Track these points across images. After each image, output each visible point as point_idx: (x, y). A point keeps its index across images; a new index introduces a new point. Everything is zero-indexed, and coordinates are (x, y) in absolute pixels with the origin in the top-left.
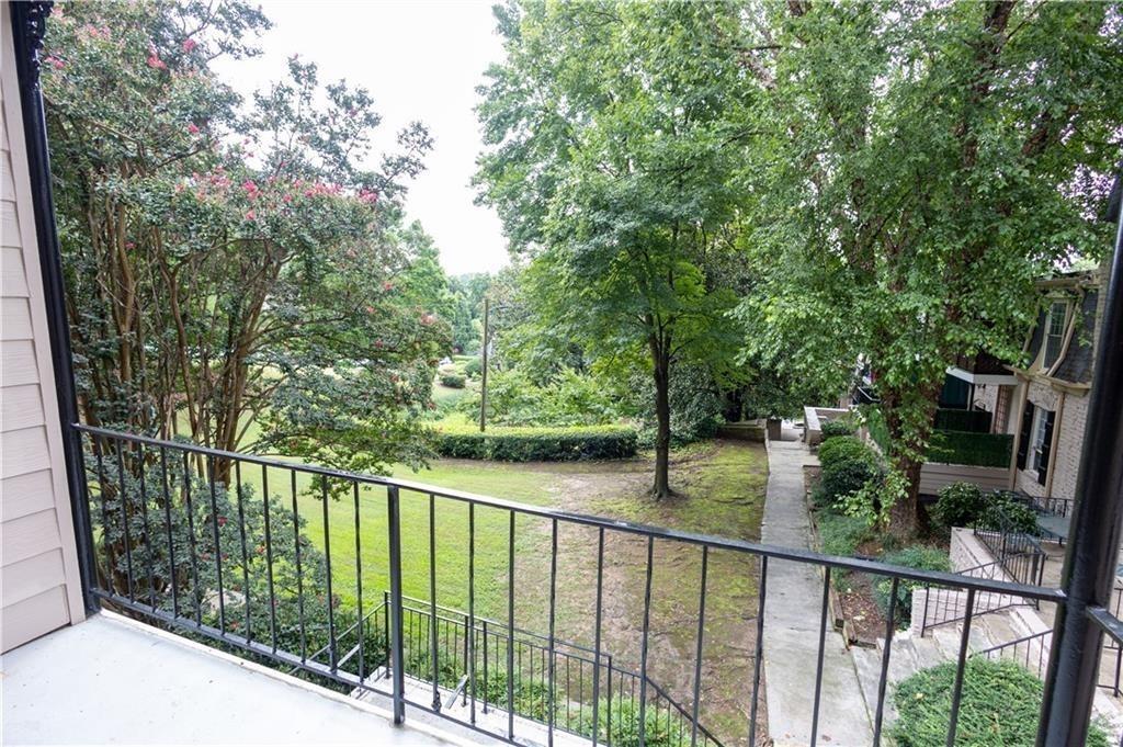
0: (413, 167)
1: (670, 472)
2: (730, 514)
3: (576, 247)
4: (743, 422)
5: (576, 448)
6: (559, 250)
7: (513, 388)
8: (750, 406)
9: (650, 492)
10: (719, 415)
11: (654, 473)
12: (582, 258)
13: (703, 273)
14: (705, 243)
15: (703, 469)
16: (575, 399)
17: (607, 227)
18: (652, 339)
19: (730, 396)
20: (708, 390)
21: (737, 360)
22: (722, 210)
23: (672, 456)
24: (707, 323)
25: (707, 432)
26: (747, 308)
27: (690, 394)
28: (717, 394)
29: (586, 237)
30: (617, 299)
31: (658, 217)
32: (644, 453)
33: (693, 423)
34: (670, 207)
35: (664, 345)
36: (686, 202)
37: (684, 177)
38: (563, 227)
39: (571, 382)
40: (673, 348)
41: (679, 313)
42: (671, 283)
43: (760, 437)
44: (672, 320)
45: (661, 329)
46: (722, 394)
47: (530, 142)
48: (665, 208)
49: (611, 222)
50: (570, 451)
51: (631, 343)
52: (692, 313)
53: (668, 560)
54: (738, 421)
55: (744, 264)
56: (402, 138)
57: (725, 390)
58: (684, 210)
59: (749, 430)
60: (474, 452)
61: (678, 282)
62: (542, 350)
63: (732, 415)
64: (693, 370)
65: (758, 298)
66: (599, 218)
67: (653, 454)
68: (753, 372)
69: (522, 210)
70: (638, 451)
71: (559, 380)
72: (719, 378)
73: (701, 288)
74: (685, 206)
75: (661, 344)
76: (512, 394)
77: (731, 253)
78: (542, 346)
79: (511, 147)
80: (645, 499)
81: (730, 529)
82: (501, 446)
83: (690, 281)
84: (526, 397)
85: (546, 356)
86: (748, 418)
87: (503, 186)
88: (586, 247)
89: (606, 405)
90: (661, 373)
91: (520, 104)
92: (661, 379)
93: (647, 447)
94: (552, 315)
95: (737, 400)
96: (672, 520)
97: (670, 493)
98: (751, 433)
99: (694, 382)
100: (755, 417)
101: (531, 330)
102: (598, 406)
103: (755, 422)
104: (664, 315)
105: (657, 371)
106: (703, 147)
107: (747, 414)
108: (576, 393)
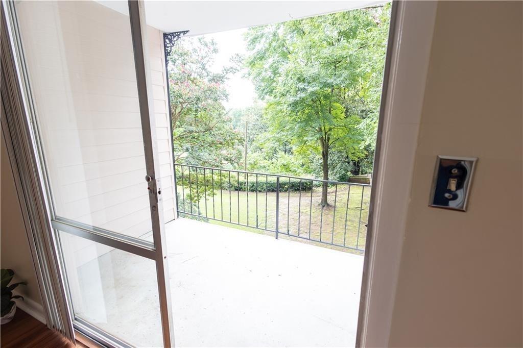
0: (234, 70)
1: (328, 197)
2: (354, 214)
3: (291, 99)
4: (360, 175)
5: (286, 186)
6: (283, 100)
7: (257, 161)
8: (364, 168)
9: (319, 205)
10: (349, 173)
11: (321, 197)
12: (293, 103)
13: (344, 108)
14: (345, 93)
15: (342, 195)
16: (284, 165)
17: (304, 90)
18: (321, 139)
19: (355, 164)
20: (345, 161)
21: (360, 147)
22: (354, 80)
23: (329, 190)
24: (346, 131)
25: (343, 179)
26: (365, 124)
27: (336, 163)
28: (349, 163)
29: (295, 94)
30: (308, 121)
31: (326, 85)
32: (315, 189)
33: (338, 176)
34: (332, 80)
35: (327, 141)
36: (339, 77)
37: (337, 65)
38: (285, 89)
39: (283, 158)
40: (330, 142)
41: (333, 126)
42: (330, 113)
43: (368, 182)
44: (330, 129)
45: (326, 133)
46: (351, 163)
47: (267, 50)
48: (330, 81)
49: (306, 88)
50: (283, 188)
51: (312, 140)
52: (340, 126)
53: (328, 231)
54: (358, 174)
55: (363, 103)
56: (231, 59)
57: (352, 161)
58: (338, 81)
59: (363, 179)
60: (242, 188)
61: (333, 112)
62: (274, 143)
63: (356, 172)
64: (338, 152)
65: (370, 120)
66: (301, 85)
67: (320, 189)
68: (366, 152)
69: (263, 80)
70: (313, 188)
71: (277, 157)
72: (350, 155)
73: (343, 115)
74: (339, 79)
75: (325, 140)
76: (256, 163)
77: (357, 98)
78: (274, 142)
79: (258, 53)
80: (318, 208)
81: (354, 219)
82: (253, 186)
83: (339, 112)
84: (262, 165)
85: (276, 146)
86: (362, 174)
87: (256, 71)
88: (295, 98)
89: (298, 168)
90: (325, 153)
91: (262, 31)
92: (325, 155)
93: (318, 186)
94: (278, 128)
95: (358, 166)
96: (329, 216)
97: (328, 205)
98: (365, 180)
99: (338, 158)
100: (366, 173)
101: (268, 135)
102: (295, 168)
103: (366, 175)
104: (327, 128)
105: (323, 152)
106: (348, 53)
107: (362, 172)
108: (285, 163)
